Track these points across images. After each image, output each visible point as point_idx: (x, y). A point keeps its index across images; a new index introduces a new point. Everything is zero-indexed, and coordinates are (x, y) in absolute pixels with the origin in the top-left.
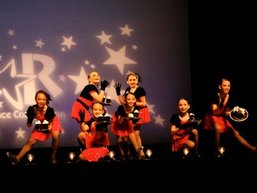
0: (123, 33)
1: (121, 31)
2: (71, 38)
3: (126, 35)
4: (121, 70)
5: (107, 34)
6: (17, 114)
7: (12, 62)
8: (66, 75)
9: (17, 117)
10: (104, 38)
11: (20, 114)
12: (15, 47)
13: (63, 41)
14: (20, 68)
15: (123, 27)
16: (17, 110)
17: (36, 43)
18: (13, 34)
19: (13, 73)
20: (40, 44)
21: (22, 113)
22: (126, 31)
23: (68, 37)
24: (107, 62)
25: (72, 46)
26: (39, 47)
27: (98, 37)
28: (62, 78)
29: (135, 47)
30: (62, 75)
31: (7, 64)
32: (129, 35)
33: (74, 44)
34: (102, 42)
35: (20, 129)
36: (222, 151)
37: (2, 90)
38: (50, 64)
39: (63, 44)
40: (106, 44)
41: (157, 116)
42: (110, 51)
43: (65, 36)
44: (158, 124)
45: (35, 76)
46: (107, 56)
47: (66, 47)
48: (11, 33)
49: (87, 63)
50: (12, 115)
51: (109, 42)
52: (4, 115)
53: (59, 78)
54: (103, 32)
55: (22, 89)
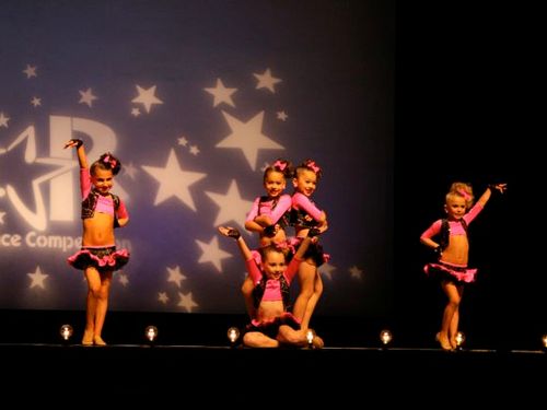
0: (260, 86)
1: (257, 81)
2: (153, 89)
3: (265, 90)
4: (252, 159)
5: (227, 85)
6: (33, 239)
7: (30, 133)
8: (137, 164)
9: (32, 245)
10: (221, 94)
11: (39, 239)
12: (36, 102)
13: (137, 94)
14: (44, 146)
15: (261, 72)
16: (31, 229)
17: (80, 97)
18: (34, 74)
19: (30, 155)
20: (88, 97)
21: (44, 238)
22: (266, 81)
23: (146, 87)
24: (226, 143)
25: (154, 107)
26: (85, 103)
27: (208, 90)
28: (131, 171)
29: (282, 116)
30: (131, 165)
32: (272, 89)
33: (158, 101)
34: (216, 102)
35: (38, 269)
37: (5, 188)
38: (105, 141)
39: (135, 100)
40: (224, 106)
42: (231, 121)
43: (141, 85)
45: (74, 164)
46: (225, 131)
47: (141, 107)
48: (30, 72)
49: (183, 142)
50: (22, 241)
51: (230, 102)
52: (7, 240)
53: (124, 171)
54: (219, 82)
55: (46, 189)
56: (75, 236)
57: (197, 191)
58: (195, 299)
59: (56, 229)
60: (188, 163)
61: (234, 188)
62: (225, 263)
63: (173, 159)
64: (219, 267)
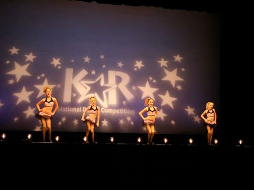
0: (176, 60)
1: (175, 59)
2: (141, 62)
3: (177, 62)
4: (173, 84)
5: (165, 60)
6: (103, 110)
7: (102, 76)
8: (136, 86)
9: (103, 112)
10: (163, 63)
12: (104, 66)
13: (136, 64)
14: (106, 80)
15: (176, 56)
16: (103, 107)
17: (118, 64)
19: (102, 83)
20: (120, 65)
21: (107, 110)
22: (178, 58)
23: (139, 61)
24: (164, 79)
25: (141, 67)
26: (119, 67)
27: (159, 62)
28: (134, 88)
29: (183, 70)
31: (98, 77)
33: (143, 66)
34: (162, 66)
35: (105, 120)
36: (241, 142)
37: (94, 93)
38: (126, 78)
39: (135, 65)
40: (164, 67)
41: (196, 116)
42: (167, 72)
44: (197, 122)
45: (116, 86)
46: (164, 75)
47: (137, 67)
48: (102, 57)
49: (151, 78)
51: (166, 66)
53: (132, 88)
54: (162, 59)
55: (107, 94)
56: (116, 109)
57: (155, 94)
58: (155, 129)
59: (111, 107)
60: (152, 85)
61: (167, 93)
62: (165, 117)
63: (148, 84)
64: (163, 119)
